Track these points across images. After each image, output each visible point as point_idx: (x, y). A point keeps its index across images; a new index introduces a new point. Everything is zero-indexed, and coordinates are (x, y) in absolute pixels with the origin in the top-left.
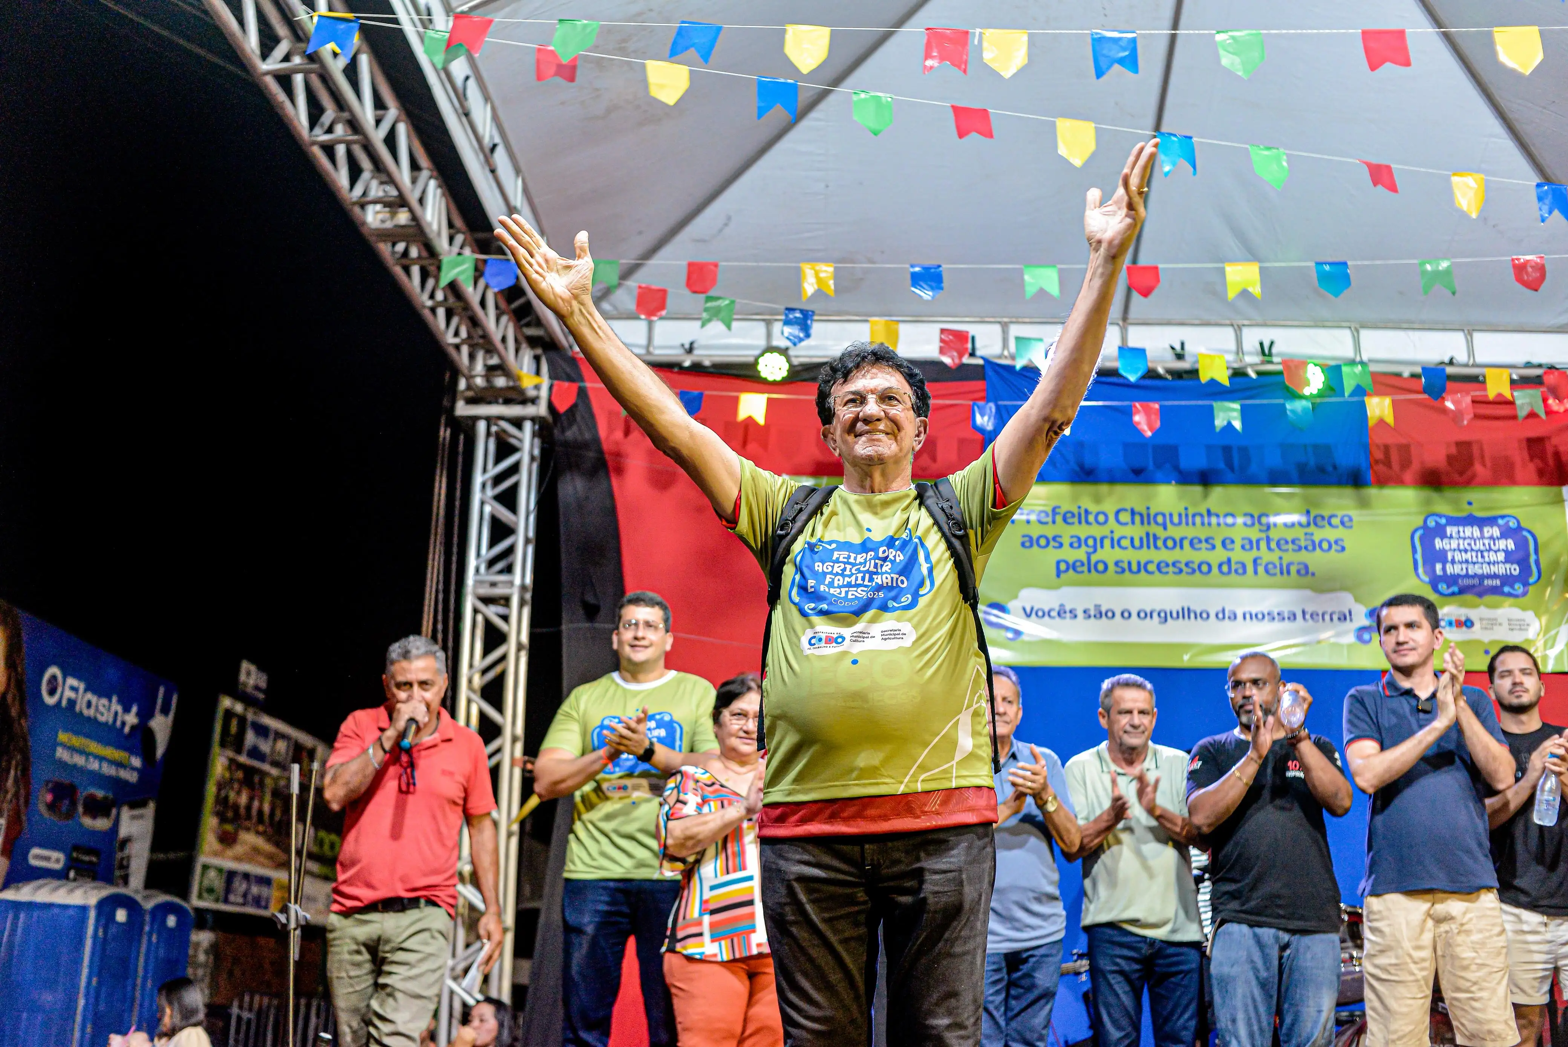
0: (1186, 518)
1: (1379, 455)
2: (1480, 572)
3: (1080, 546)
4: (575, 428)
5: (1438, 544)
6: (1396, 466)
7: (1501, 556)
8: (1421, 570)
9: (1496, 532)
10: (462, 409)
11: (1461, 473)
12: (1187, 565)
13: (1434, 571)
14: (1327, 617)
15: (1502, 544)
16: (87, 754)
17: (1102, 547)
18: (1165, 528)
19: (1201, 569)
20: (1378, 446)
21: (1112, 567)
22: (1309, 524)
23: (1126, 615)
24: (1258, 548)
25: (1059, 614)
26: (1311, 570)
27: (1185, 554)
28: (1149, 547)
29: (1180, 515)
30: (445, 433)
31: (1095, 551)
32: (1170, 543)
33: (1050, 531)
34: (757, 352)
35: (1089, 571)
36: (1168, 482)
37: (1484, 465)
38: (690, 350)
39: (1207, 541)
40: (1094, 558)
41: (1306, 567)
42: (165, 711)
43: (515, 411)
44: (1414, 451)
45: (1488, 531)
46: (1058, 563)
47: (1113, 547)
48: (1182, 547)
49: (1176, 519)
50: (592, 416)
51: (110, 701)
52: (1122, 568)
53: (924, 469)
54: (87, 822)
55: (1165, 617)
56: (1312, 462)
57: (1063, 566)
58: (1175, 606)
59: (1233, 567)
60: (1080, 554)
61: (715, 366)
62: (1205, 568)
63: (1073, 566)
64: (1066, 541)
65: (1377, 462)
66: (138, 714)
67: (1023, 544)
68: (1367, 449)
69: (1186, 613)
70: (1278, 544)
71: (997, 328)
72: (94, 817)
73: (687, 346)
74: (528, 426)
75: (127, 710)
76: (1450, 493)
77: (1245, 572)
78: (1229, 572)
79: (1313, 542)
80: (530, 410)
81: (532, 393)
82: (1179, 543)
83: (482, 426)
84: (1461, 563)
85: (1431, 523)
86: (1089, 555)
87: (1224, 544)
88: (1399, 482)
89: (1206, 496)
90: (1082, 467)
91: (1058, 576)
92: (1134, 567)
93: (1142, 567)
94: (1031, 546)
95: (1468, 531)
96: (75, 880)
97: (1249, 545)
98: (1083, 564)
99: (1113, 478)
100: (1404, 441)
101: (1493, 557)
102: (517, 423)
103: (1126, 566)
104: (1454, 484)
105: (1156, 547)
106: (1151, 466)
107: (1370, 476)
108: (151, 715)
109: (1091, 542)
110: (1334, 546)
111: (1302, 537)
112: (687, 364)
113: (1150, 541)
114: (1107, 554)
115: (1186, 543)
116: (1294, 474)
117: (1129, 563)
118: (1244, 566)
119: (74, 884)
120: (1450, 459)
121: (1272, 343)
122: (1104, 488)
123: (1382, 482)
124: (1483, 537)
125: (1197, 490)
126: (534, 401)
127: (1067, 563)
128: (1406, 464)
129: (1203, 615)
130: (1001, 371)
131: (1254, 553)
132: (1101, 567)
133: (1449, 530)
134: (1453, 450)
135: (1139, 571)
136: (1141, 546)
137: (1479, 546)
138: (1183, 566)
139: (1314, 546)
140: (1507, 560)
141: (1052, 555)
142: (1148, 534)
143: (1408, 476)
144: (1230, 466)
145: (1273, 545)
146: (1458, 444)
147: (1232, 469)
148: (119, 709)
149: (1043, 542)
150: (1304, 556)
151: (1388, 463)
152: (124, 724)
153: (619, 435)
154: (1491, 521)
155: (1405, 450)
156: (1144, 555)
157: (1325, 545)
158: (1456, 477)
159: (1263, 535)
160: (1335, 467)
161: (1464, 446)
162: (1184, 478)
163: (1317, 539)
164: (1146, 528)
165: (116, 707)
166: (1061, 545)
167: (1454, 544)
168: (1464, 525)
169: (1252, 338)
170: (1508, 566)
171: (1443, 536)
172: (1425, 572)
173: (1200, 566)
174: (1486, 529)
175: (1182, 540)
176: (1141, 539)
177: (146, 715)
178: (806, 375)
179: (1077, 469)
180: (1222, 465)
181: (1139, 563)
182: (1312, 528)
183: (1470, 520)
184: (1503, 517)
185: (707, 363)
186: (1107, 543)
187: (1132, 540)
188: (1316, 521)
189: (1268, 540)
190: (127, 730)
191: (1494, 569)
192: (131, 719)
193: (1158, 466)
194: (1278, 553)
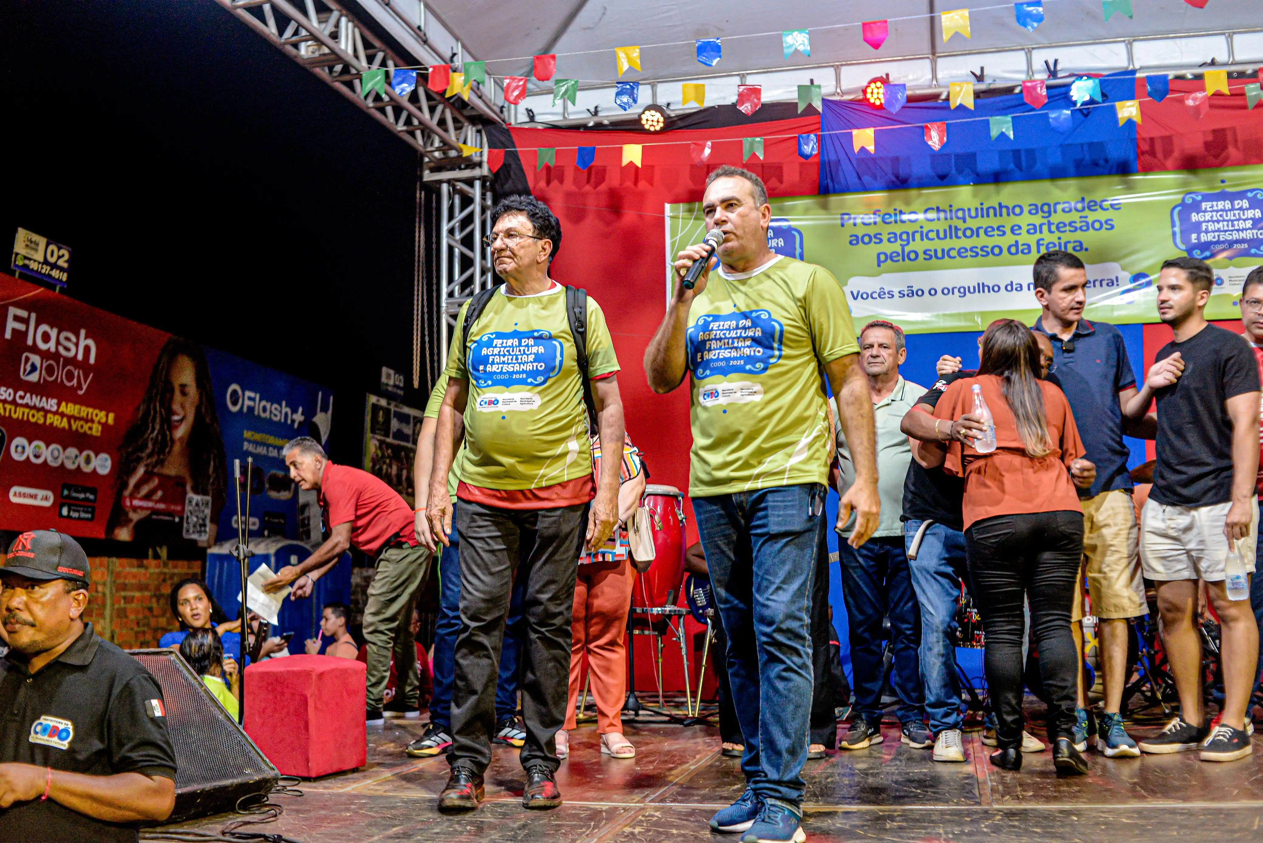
0: (983, 212)
1: (1145, 147)
2: (1230, 238)
3: (896, 241)
4: (510, 182)
5: (1194, 217)
6: (1160, 155)
7: (1249, 224)
8: (1178, 240)
9: (1245, 204)
10: (428, 176)
11: (1216, 156)
12: (982, 249)
13: (1190, 239)
14: (1098, 284)
15: (1250, 214)
16: (268, 446)
17: (914, 240)
18: (965, 221)
19: (994, 252)
20: (1144, 139)
21: (921, 256)
22: (1083, 209)
23: (933, 292)
24: (1041, 232)
25: (879, 296)
26: (1085, 246)
27: (983, 240)
28: (951, 237)
29: (977, 209)
30: (420, 195)
31: (908, 243)
32: (968, 233)
33: (872, 231)
34: (641, 111)
35: (903, 260)
36: (967, 184)
37: (1236, 146)
38: (596, 113)
39: (998, 229)
40: (907, 249)
41: (1081, 244)
42: (324, 409)
43: (467, 174)
44: (1175, 140)
45: (1238, 203)
46: (878, 255)
47: (922, 239)
48: (978, 236)
49: (973, 213)
50: (522, 170)
51: (281, 405)
52: (929, 255)
53: (773, 189)
54: (273, 494)
55: (964, 292)
56: (1087, 158)
57: (882, 257)
58: (972, 283)
59: (1020, 248)
60: (896, 247)
61: (613, 124)
62: (997, 251)
63: (890, 257)
64: (885, 237)
65: (1143, 153)
66: (303, 414)
67: (851, 243)
68: (1136, 143)
69: (982, 288)
70: (1058, 228)
71: (831, 71)
72: (278, 491)
73: (592, 110)
74: (477, 184)
75: (294, 411)
76: (1204, 174)
77: (1030, 252)
78: (1017, 253)
79: (1087, 223)
80: (477, 172)
81: (476, 159)
82: (976, 233)
83: (445, 187)
84: (1213, 232)
85: (1189, 201)
86: (903, 246)
87: (1012, 231)
88: (1163, 168)
89: (998, 193)
90: (897, 177)
91: (879, 265)
92: (940, 254)
93: (946, 253)
94: (857, 243)
95: (1220, 205)
96: (269, 536)
97: (1034, 229)
98: (898, 254)
99: (922, 184)
100: (1167, 133)
101: (1242, 225)
102: (470, 182)
103: (932, 253)
104: (1208, 166)
105: (957, 237)
106: (954, 171)
107: (1136, 165)
108: (314, 414)
109: (904, 237)
110: (1105, 226)
111: (1078, 220)
112: (591, 124)
113: (952, 232)
114: (918, 245)
115: (982, 232)
116: (1072, 169)
117: (936, 251)
118: (1029, 246)
119: (268, 541)
120: (1207, 145)
121: (1056, 62)
122: (913, 193)
123: (1147, 169)
124: (1233, 209)
125: (990, 188)
126: (480, 165)
127: (885, 254)
128: (1168, 153)
129: (995, 289)
130: (833, 107)
131: (1038, 236)
132: (913, 256)
133: (1204, 205)
134: (1210, 138)
135: (943, 257)
136: (945, 237)
137: (1230, 216)
138: (978, 250)
139: (1088, 226)
140: (1254, 226)
141: (873, 249)
142: (950, 227)
143: (1169, 163)
144: (1018, 166)
145: (1053, 228)
146: (1215, 131)
147: (1021, 170)
148: (288, 410)
149: (866, 239)
150: (1079, 236)
151: (1152, 153)
152: (293, 421)
153: (542, 184)
154: (1241, 195)
155: (1168, 140)
156: (947, 244)
157: (1097, 225)
158: (1211, 160)
159: (1045, 221)
160: (1106, 161)
161: (1219, 133)
162: (980, 179)
163: (1090, 220)
164: (949, 222)
165: (286, 410)
166: (881, 241)
167: (1208, 216)
168: (1217, 201)
169: (1040, 58)
170: (1255, 231)
171: (1198, 211)
172: (1183, 242)
173: (993, 249)
174: (1236, 202)
175: (978, 229)
176: (945, 231)
177: (310, 413)
178: (680, 124)
179: (894, 179)
180: (1012, 166)
181: (943, 250)
182: (1087, 212)
183: (1223, 196)
184: (1251, 191)
185: (606, 122)
186: (918, 236)
187: (938, 231)
188: (1092, 206)
189: (1050, 224)
190: (296, 426)
191: (1242, 235)
192: (299, 417)
193: (960, 172)
194: (1058, 234)
